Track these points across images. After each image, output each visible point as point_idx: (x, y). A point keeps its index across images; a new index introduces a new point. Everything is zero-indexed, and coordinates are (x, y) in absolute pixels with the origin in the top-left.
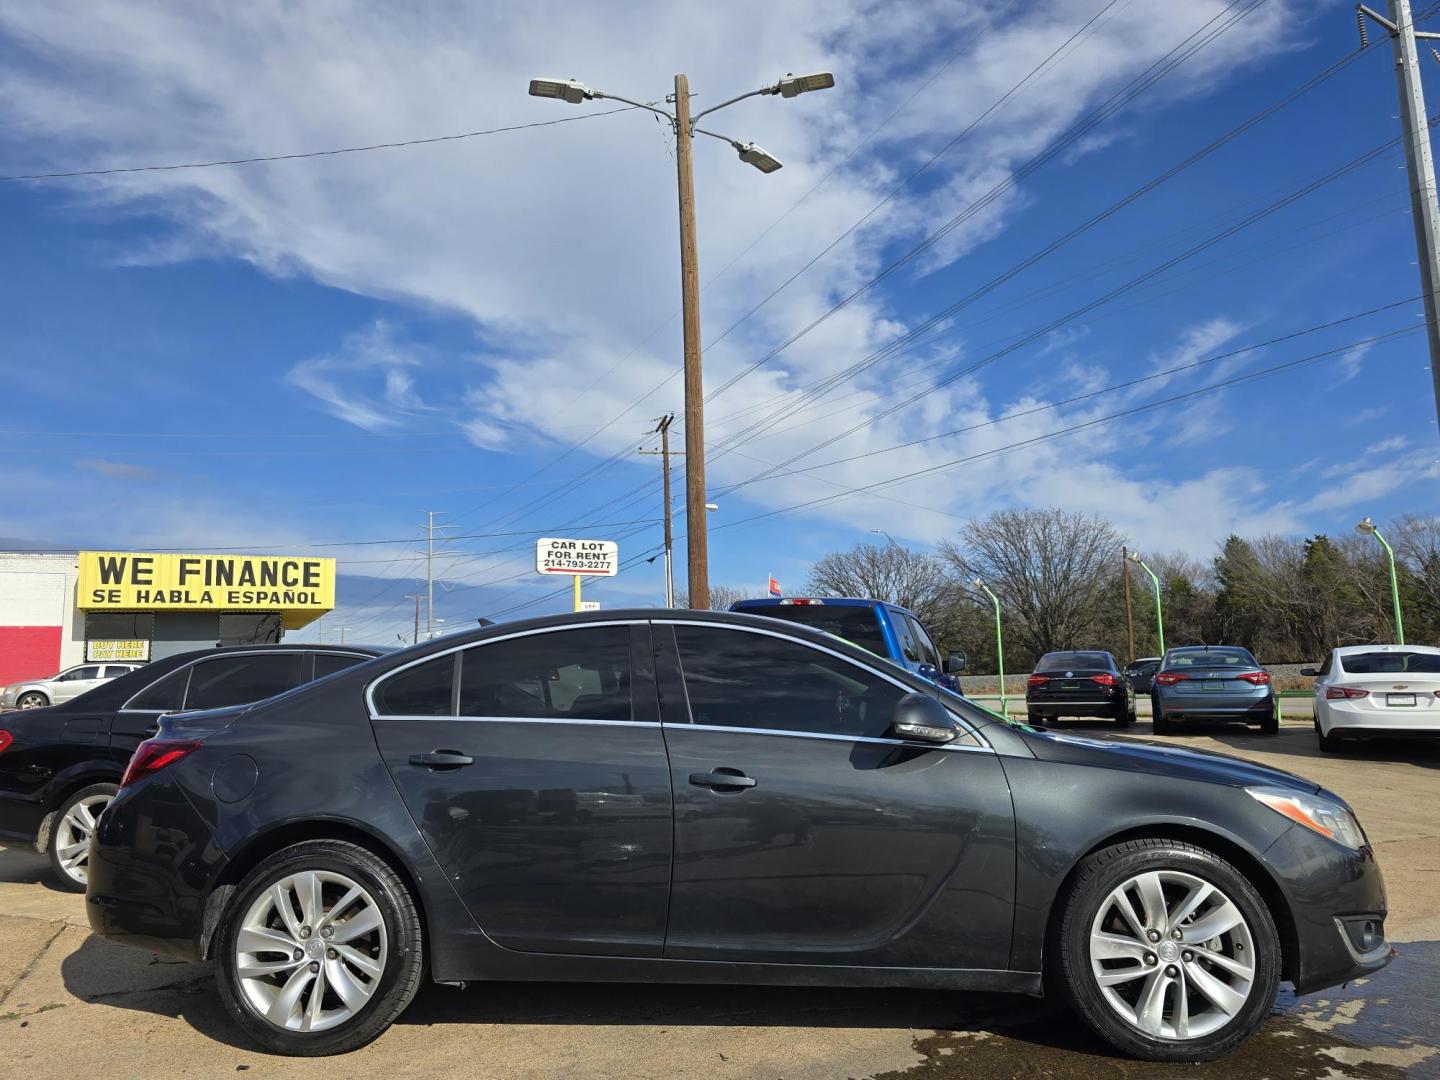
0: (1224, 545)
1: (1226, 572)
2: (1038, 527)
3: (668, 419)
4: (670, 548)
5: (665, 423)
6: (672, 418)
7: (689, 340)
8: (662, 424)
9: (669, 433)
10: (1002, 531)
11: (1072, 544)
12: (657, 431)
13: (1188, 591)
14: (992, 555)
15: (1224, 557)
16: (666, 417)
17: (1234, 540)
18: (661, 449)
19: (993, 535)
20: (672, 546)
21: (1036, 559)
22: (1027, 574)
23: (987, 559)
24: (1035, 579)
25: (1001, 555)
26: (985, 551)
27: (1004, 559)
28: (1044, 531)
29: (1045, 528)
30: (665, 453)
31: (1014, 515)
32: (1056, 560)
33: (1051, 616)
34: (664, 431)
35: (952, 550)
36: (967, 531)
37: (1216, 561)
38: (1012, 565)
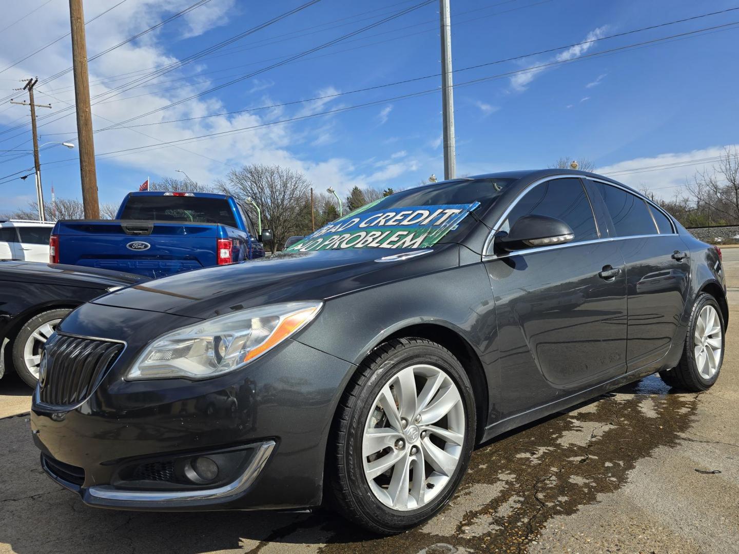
0: (351, 191)
1: (352, 204)
2: (268, 175)
3: (33, 82)
4: (39, 170)
5: (31, 84)
6: (36, 81)
7: (74, 7)
8: (28, 84)
9: (35, 92)
10: (249, 176)
11: (285, 185)
12: (24, 89)
13: (335, 212)
14: (244, 189)
15: (351, 197)
16: (32, 79)
17: (356, 189)
18: (28, 102)
19: (245, 178)
20: (41, 169)
21: (267, 191)
22: (263, 200)
23: (242, 191)
24: (267, 203)
25: (249, 189)
26: (241, 186)
27: (251, 191)
28: (271, 178)
29: (272, 176)
30: (32, 104)
31: (255, 168)
32: (278, 193)
33: (275, 222)
34: (30, 89)
35: (222, 185)
36: (231, 175)
37: (348, 198)
38: (255, 194)
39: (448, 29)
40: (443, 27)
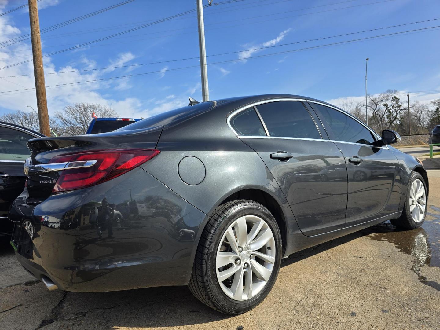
10: (78, 110)
23: (73, 119)
26: (72, 116)
35: (60, 115)
36: (66, 109)
39: (203, 28)
40: (199, 27)
